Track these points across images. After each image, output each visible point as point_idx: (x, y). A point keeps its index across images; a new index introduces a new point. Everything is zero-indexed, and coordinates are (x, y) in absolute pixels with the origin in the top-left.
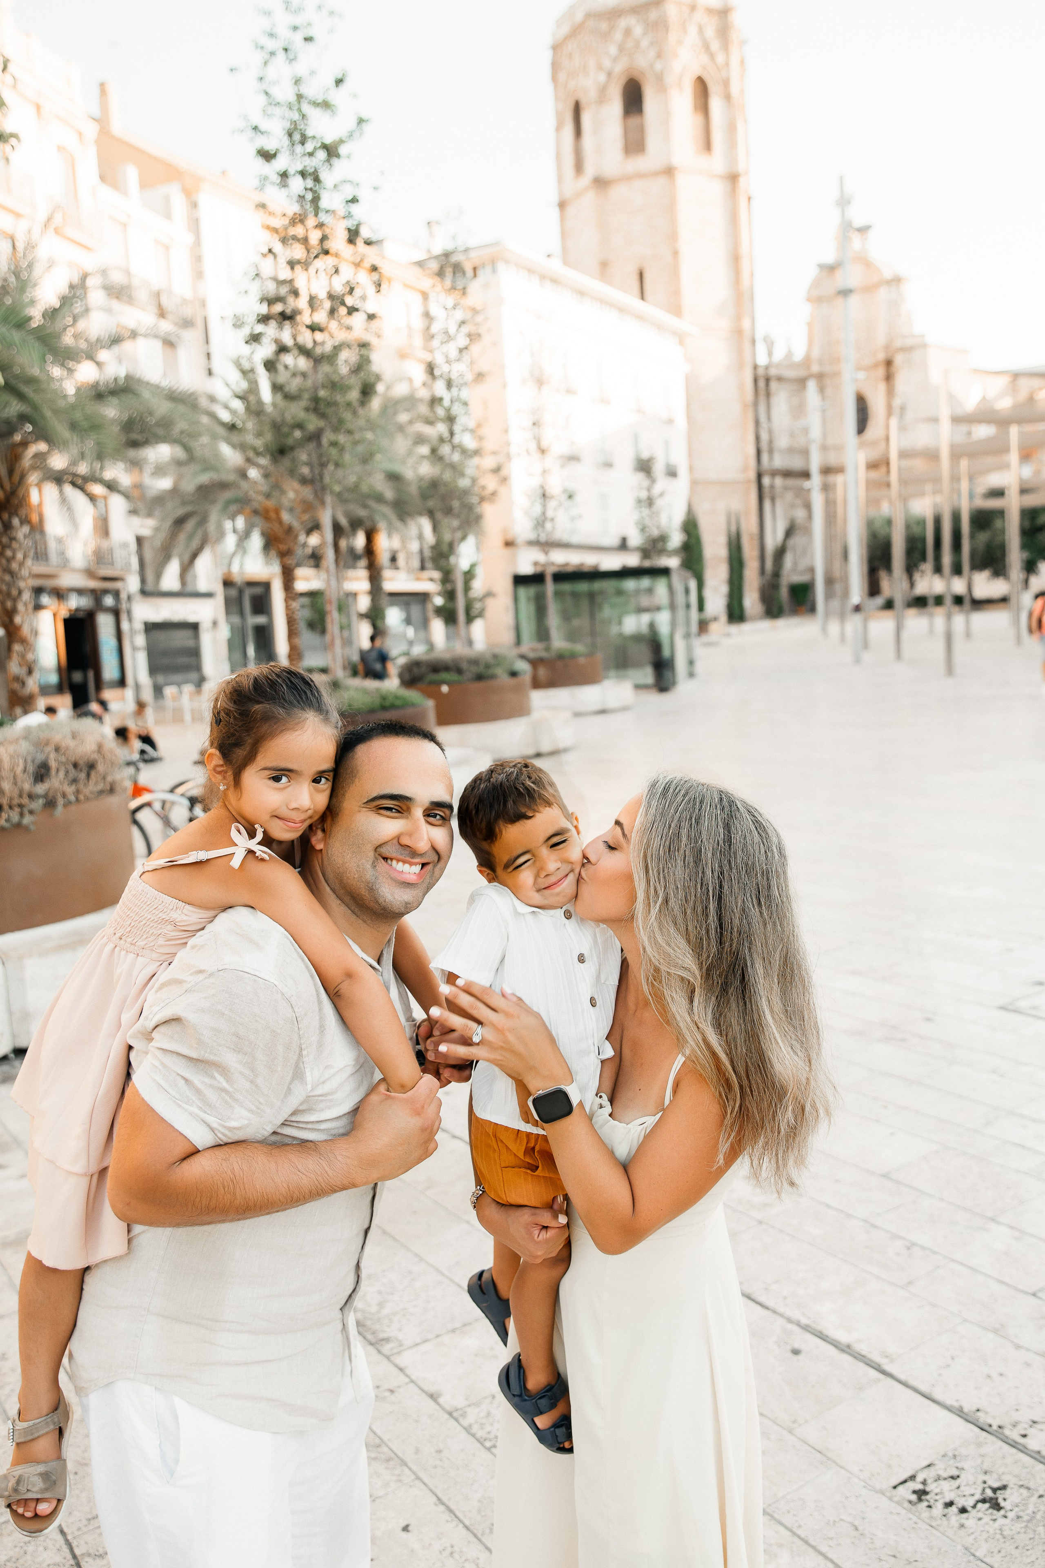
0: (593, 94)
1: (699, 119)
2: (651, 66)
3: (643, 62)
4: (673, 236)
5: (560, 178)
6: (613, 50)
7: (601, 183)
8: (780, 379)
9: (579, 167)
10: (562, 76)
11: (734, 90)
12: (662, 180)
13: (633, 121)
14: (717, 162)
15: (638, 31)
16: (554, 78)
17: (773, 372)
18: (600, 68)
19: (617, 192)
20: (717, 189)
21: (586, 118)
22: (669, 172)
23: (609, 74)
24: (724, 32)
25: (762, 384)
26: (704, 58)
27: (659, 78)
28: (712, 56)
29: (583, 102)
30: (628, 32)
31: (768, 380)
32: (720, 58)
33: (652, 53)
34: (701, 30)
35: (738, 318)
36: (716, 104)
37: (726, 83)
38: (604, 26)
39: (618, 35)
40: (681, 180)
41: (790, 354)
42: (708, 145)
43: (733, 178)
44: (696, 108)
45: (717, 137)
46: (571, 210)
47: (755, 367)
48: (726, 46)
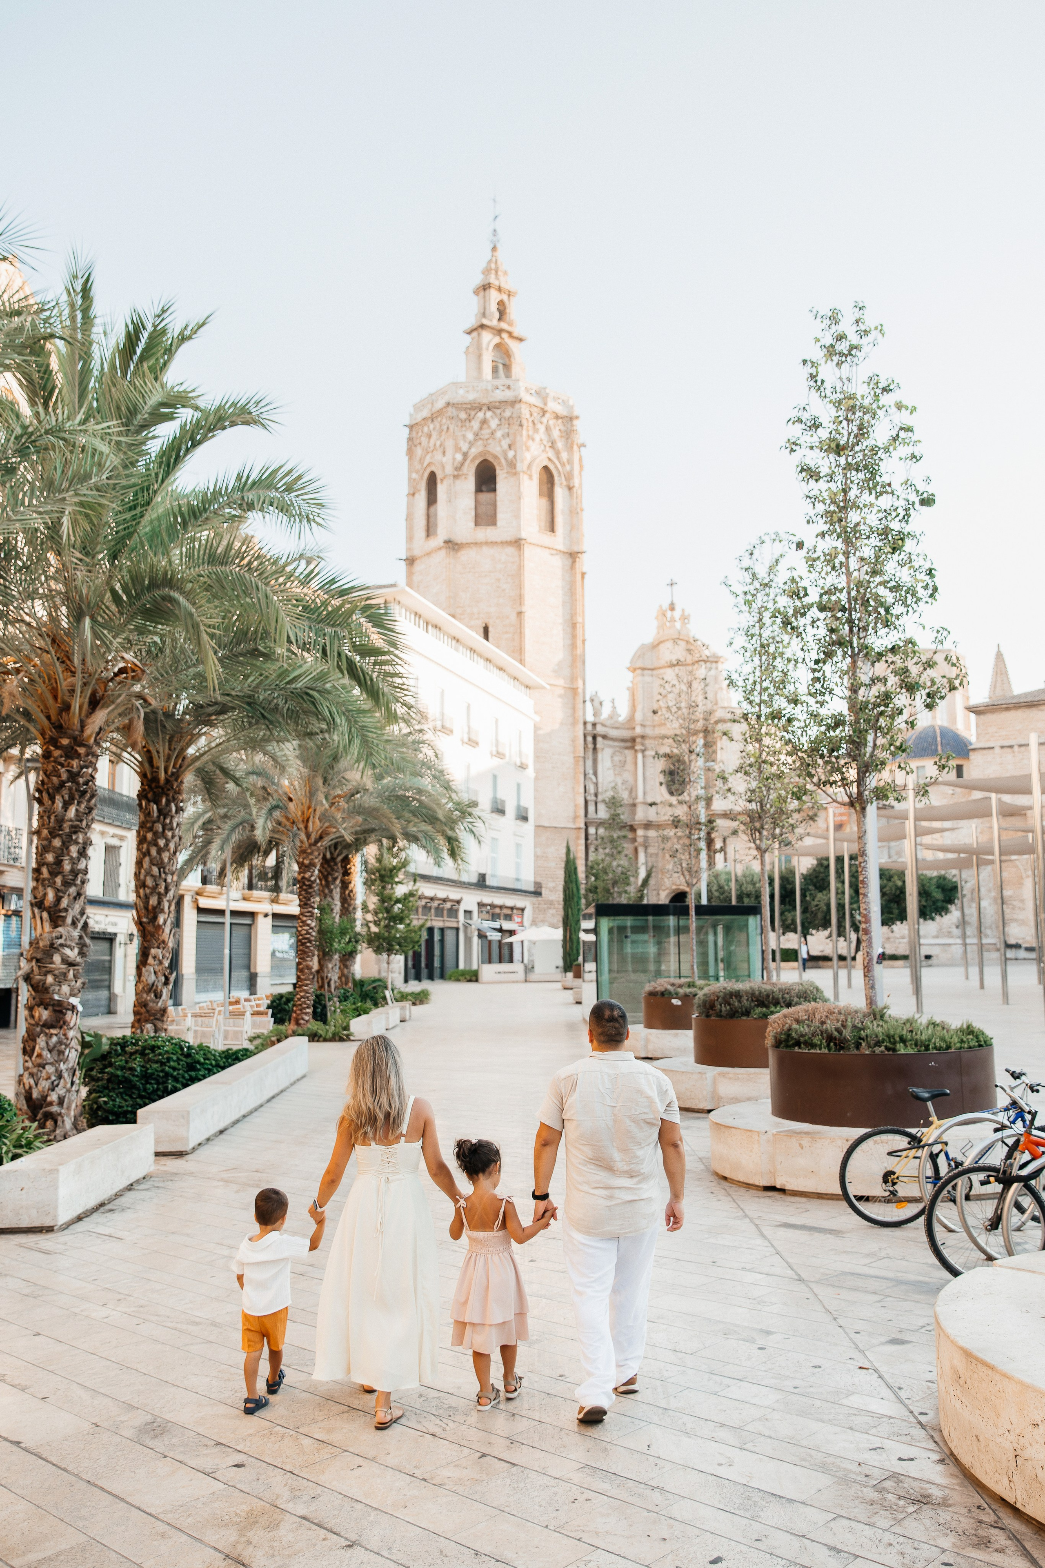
0: (449, 470)
1: (544, 502)
2: (505, 453)
3: (496, 449)
4: (520, 599)
5: (410, 538)
6: (470, 436)
7: (452, 545)
8: (604, 737)
9: (430, 530)
10: (419, 451)
11: (576, 482)
12: (510, 550)
13: (485, 497)
14: (559, 540)
15: (494, 423)
16: (410, 452)
17: (600, 729)
18: (458, 449)
19: (466, 555)
20: (558, 563)
21: (441, 489)
22: (517, 543)
23: (465, 455)
24: (568, 434)
25: (590, 739)
26: (551, 454)
27: (512, 464)
28: (558, 453)
29: (439, 476)
30: (484, 422)
31: (594, 738)
32: (564, 456)
33: (505, 443)
34: (548, 429)
35: (573, 679)
36: (559, 492)
37: (569, 477)
38: (463, 415)
39: (476, 425)
40: (528, 551)
41: (614, 714)
42: (552, 528)
43: (573, 556)
44: (541, 494)
45: (559, 520)
46: (419, 567)
47: (585, 723)
48: (570, 448)
